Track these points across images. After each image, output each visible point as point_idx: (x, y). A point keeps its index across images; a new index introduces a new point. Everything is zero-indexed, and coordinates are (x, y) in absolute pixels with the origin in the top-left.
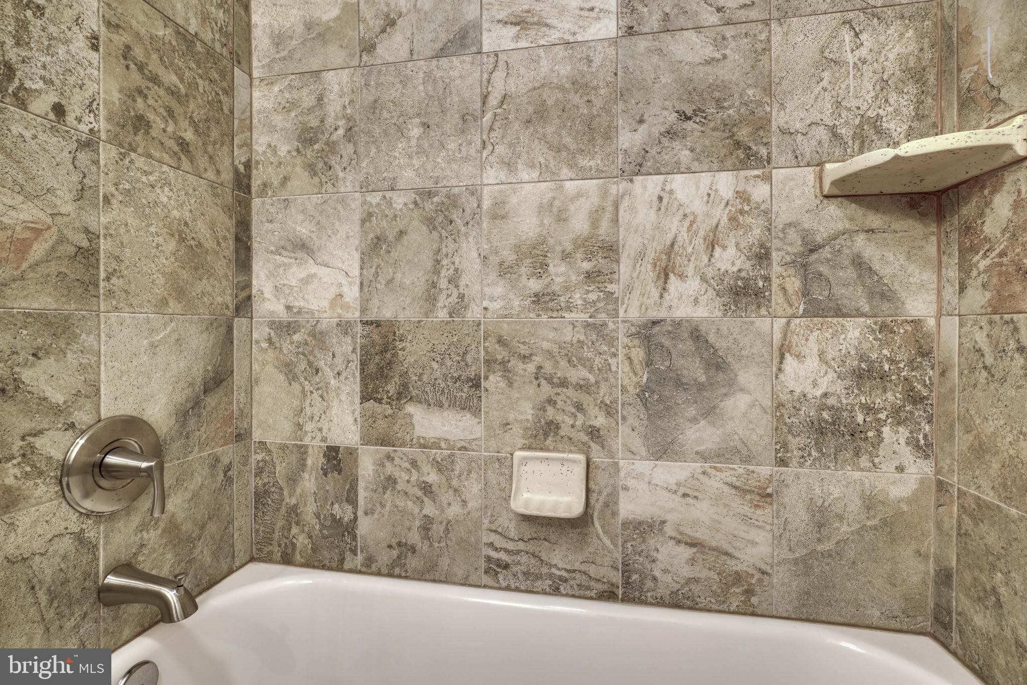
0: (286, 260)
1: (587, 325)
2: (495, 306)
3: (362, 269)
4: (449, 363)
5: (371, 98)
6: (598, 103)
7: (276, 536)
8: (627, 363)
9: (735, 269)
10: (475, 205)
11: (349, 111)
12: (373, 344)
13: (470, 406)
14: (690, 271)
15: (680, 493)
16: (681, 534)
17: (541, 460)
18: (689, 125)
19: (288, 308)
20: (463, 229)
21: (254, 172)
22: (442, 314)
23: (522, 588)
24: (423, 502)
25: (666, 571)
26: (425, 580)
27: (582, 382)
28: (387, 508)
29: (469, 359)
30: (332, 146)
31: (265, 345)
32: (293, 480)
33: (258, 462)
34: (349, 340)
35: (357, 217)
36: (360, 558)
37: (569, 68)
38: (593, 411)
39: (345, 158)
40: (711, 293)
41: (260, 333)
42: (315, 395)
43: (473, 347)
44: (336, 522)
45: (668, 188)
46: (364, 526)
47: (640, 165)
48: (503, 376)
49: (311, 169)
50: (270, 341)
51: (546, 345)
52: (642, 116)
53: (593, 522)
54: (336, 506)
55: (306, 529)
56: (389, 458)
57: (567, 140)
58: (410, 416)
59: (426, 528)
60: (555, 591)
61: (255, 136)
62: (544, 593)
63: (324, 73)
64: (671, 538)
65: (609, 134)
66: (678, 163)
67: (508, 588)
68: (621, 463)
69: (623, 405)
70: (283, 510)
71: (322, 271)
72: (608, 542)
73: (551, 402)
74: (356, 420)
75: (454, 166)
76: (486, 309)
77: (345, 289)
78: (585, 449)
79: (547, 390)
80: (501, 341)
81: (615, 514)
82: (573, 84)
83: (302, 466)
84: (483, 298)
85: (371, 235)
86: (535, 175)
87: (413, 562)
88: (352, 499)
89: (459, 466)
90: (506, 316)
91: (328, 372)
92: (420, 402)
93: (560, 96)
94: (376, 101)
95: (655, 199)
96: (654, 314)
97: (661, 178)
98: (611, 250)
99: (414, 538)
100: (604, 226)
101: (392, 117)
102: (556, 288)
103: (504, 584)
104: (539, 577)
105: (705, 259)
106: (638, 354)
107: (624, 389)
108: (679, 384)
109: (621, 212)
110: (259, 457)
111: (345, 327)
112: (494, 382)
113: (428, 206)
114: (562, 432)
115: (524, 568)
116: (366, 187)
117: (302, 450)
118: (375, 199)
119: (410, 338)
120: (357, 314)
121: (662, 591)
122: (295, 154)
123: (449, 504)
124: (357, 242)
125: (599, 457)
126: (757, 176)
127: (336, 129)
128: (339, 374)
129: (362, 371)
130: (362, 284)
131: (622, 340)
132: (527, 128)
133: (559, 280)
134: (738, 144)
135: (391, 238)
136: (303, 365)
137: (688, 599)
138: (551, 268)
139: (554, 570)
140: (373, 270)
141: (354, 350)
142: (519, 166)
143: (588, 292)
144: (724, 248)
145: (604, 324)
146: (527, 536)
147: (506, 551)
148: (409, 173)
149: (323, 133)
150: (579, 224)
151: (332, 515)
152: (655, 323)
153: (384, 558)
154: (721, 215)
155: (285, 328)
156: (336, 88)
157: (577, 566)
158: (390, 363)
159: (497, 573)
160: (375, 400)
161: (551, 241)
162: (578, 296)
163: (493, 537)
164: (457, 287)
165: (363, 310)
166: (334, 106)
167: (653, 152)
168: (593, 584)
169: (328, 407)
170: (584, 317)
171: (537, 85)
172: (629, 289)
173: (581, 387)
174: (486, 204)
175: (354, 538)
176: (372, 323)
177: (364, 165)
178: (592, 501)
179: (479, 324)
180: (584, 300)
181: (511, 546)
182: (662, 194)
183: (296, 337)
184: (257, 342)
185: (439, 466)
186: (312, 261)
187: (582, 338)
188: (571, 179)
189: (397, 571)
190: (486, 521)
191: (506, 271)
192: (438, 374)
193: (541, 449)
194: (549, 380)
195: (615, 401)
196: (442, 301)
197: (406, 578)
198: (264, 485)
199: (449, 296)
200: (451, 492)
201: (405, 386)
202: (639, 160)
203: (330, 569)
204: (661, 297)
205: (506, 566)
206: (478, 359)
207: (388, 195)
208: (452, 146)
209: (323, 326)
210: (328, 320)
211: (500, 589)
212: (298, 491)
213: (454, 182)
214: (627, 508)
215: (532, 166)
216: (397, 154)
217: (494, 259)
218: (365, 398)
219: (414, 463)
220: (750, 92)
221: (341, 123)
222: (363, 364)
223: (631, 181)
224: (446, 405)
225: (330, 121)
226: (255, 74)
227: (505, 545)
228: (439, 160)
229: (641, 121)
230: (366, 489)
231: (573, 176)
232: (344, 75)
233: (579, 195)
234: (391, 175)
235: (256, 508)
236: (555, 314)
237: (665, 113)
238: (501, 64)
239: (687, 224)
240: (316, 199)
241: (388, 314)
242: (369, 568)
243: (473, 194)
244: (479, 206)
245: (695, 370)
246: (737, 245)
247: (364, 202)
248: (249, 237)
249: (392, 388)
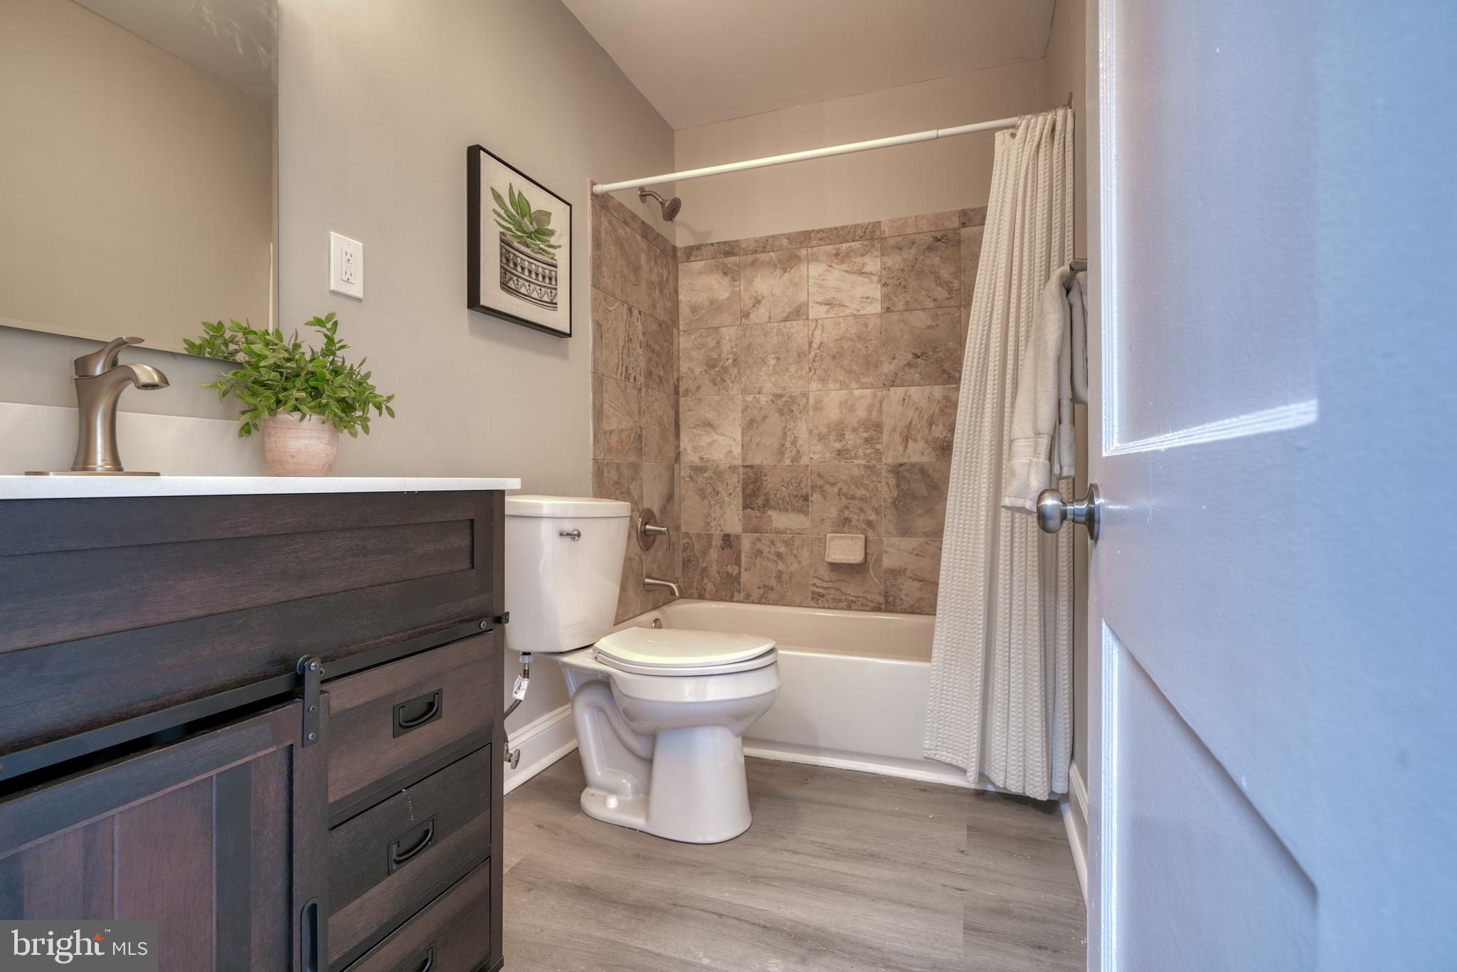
0: (699, 432)
1: (865, 466)
2: (816, 456)
3: (743, 436)
4: (791, 488)
5: (747, 343)
6: (871, 349)
7: (695, 584)
8: (886, 486)
9: (942, 436)
10: (805, 402)
11: (735, 350)
12: (749, 478)
13: (803, 510)
14: (919, 437)
15: (914, 554)
16: (915, 575)
17: (841, 538)
18: (919, 361)
19: (701, 459)
20: (799, 415)
21: (681, 383)
22: (788, 462)
23: (832, 607)
24: (777, 563)
25: (907, 595)
26: (779, 605)
27: (863, 497)
28: (758, 567)
29: (802, 485)
30: (725, 369)
31: (688, 479)
32: (705, 553)
33: (684, 544)
34: (735, 475)
35: (739, 408)
36: (742, 594)
37: (856, 329)
38: (869, 512)
39: (733, 376)
40: (930, 449)
41: (685, 472)
42: (717, 506)
43: (805, 478)
44: (729, 575)
45: (908, 394)
46: (745, 577)
47: (894, 381)
48: (821, 494)
49: (714, 382)
50: (691, 477)
51: (843, 477)
52: (895, 355)
53: (869, 571)
54: (729, 567)
55: (712, 580)
56: (759, 539)
57: (855, 368)
58: (770, 516)
59: (779, 576)
60: (849, 608)
61: (681, 363)
62: (843, 609)
63: (720, 329)
64: (910, 577)
65: (877, 365)
66: (913, 380)
67: (824, 608)
68: (884, 539)
69: (885, 508)
70: (699, 571)
71: (720, 438)
72: (877, 581)
73: (847, 507)
74: (740, 519)
75: (794, 381)
76: (811, 458)
77: (733, 448)
78: (864, 532)
79: (844, 501)
80: (819, 475)
81: (880, 566)
82: (858, 337)
83: (710, 545)
84: (810, 452)
85: (748, 419)
86: (838, 386)
87: (772, 596)
88: (737, 562)
89: (797, 543)
90: (822, 462)
91: (724, 494)
92: (775, 509)
93: (851, 344)
94: (750, 345)
95: (901, 399)
96: (901, 460)
97: (904, 388)
98: (878, 427)
99: (773, 583)
100: (875, 413)
101: (759, 354)
102: (849, 447)
103: (822, 606)
104: (840, 601)
105: (927, 431)
106: (892, 481)
107: (885, 500)
108: (914, 496)
109: (884, 407)
110: (685, 541)
111: (733, 469)
112: (816, 497)
113: (780, 403)
114: (853, 524)
115: (832, 596)
116: (744, 391)
117: (710, 537)
118: (750, 398)
119: (770, 474)
120: (740, 462)
121: (905, 606)
122: (704, 373)
123: (792, 564)
124: (740, 422)
125: (871, 534)
126: (954, 388)
127: (727, 360)
128: (730, 494)
129: (743, 492)
130: (743, 446)
131: (884, 474)
132: (833, 361)
133: (850, 442)
134: (944, 371)
135: (759, 420)
136: (710, 490)
137: (918, 609)
138: (847, 436)
139: (848, 597)
140: (749, 438)
141: (738, 482)
142: (829, 382)
143: (866, 449)
144: (937, 425)
145: (874, 466)
146: (834, 580)
147: (823, 588)
148: (769, 385)
149: (720, 362)
150: (861, 413)
151: (727, 572)
152: (901, 465)
153: (756, 594)
154: (935, 408)
155: (699, 470)
156: (727, 337)
157: (861, 594)
158: (759, 488)
159: (818, 600)
160: (751, 508)
161: (846, 422)
162: (860, 451)
163: (816, 581)
164: (795, 446)
165: (744, 459)
166: (726, 347)
167: (900, 375)
168: (869, 603)
169: (724, 512)
170: (864, 462)
171: (839, 338)
172: (888, 447)
173: (863, 499)
174: (811, 401)
175: (739, 584)
176: (749, 466)
177: (743, 379)
178: (868, 560)
179: (808, 467)
180: (864, 453)
181: (825, 585)
182: (905, 397)
183: (706, 475)
184: (683, 478)
185: (786, 543)
186: (714, 433)
187: (863, 473)
188: (857, 389)
189: (763, 601)
190: (812, 572)
191: (822, 438)
192: (785, 494)
193: (842, 533)
194: (846, 496)
195: (880, 506)
196: (787, 454)
197: (768, 604)
198: (688, 556)
199: (791, 451)
200: (793, 557)
201: (767, 500)
202: (893, 379)
203: (726, 601)
204: (904, 451)
205: (823, 596)
206: (807, 485)
207: (757, 396)
208: (793, 370)
209: (721, 468)
210: (724, 465)
211: (819, 608)
212: (708, 559)
213: (794, 390)
214: (887, 562)
215: (835, 381)
216: (762, 374)
217: (816, 432)
218: (745, 508)
219: (772, 542)
220: (950, 344)
221: (731, 356)
222: (744, 489)
223: (889, 390)
224: (790, 510)
225: (724, 355)
226: (681, 328)
227: (822, 585)
228: (785, 377)
229: (894, 358)
230: (746, 557)
231: (858, 387)
232: (732, 330)
233: (861, 397)
234: (758, 386)
235: (683, 569)
236: (849, 461)
237: (906, 354)
238: (819, 327)
239: (918, 413)
240: (717, 398)
241: (757, 461)
242: (748, 599)
243: (804, 396)
244: (807, 403)
245: (922, 489)
246: (944, 424)
247: (744, 400)
248: (679, 420)
249: (760, 502)
